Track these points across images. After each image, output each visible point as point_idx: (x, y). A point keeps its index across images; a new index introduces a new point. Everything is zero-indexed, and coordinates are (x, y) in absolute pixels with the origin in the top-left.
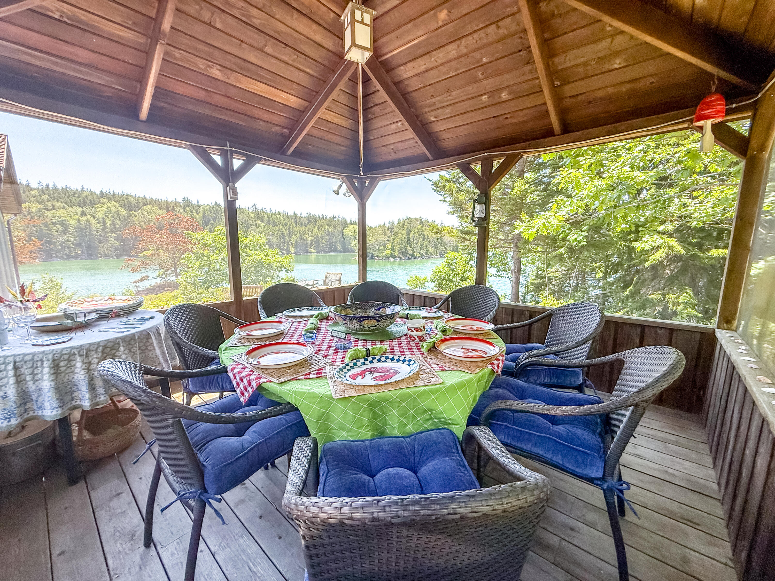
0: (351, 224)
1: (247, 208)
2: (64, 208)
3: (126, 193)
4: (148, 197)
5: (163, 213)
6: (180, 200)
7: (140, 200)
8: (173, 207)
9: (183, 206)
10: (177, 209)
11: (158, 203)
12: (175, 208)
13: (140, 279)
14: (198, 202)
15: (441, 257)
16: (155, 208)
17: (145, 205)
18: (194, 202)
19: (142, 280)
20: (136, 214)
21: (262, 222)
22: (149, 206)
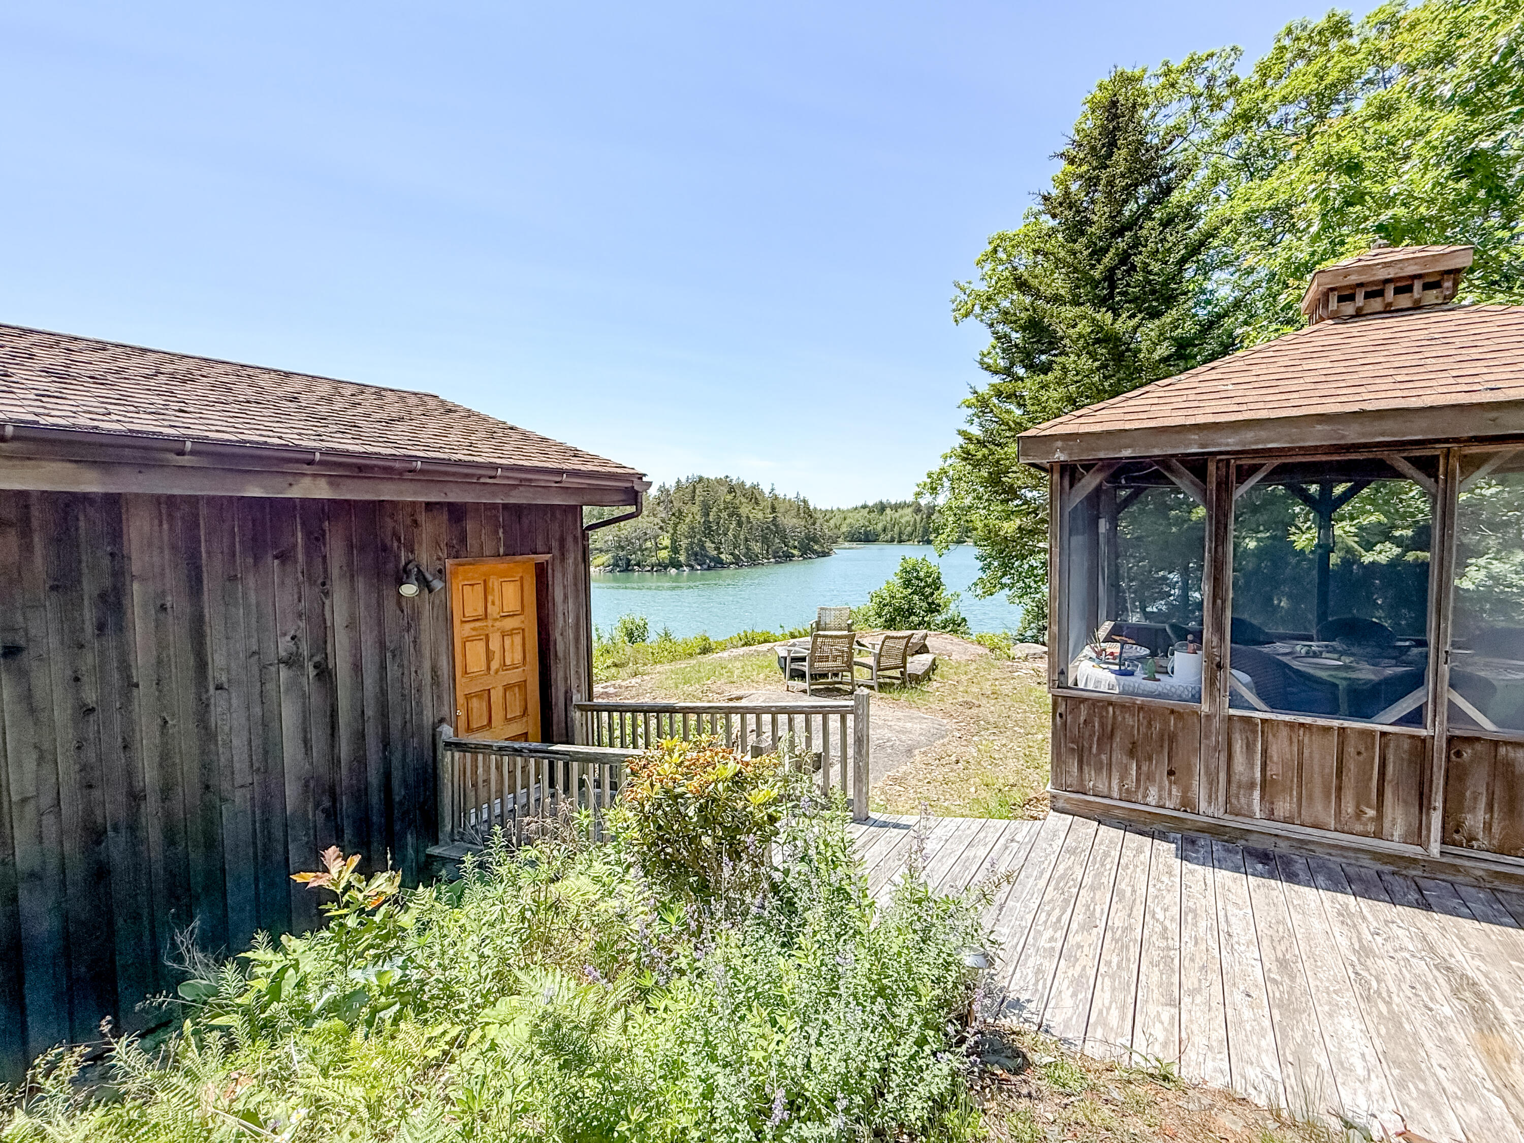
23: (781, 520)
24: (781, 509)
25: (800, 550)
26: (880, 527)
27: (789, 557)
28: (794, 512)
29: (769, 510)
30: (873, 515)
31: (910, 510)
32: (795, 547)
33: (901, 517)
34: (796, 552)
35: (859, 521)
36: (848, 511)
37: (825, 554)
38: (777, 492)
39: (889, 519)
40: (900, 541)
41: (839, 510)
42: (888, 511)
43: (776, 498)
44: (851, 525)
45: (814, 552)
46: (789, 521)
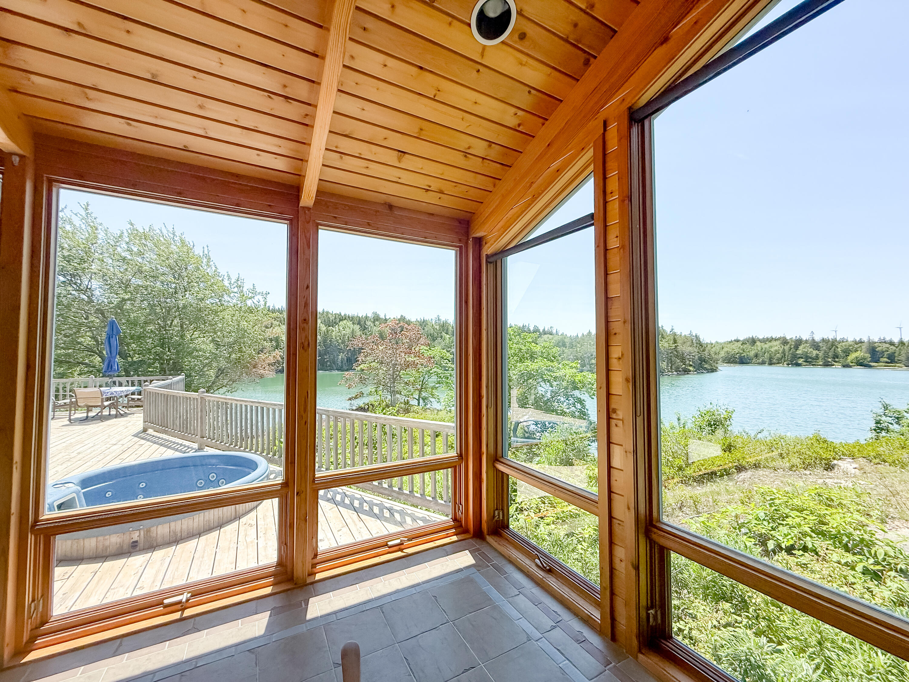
0: (545, 334)
1: (430, 320)
2: (279, 325)
3: (325, 310)
4: (343, 315)
5: (357, 327)
6: (370, 315)
7: (337, 316)
8: (365, 321)
9: (372, 320)
10: (368, 323)
11: (352, 319)
12: (367, 322)
13: (354, 396)
14: (385, 316)
15: (678, 374)
16: (350, 324)
17: (341, 320)
18: (382, 316)
19: (356, 398)
20: (334, 329)
21: (447, 333)
22: (345, 322)
23: (680, 348)
24: (679, 342)
25: (694, 367)
26: (752, 354)
27: (686, 372)
28: (689, 344)
29: (672, 342)
30: (745, 346)
31: (778, 343)
32: (691, 366)
33: (771, 347)
34: (691, 368)
35: (736, 348)
36: (725, 343)
37: (713, 370)
38: (675, 331)
39: (759, 349)
40: (771, 364)
41: (717, 342)
42: (758, 343)
43: (675, 334)
44: (727, 352)
45: (706, 369)
46: (686, 349)
